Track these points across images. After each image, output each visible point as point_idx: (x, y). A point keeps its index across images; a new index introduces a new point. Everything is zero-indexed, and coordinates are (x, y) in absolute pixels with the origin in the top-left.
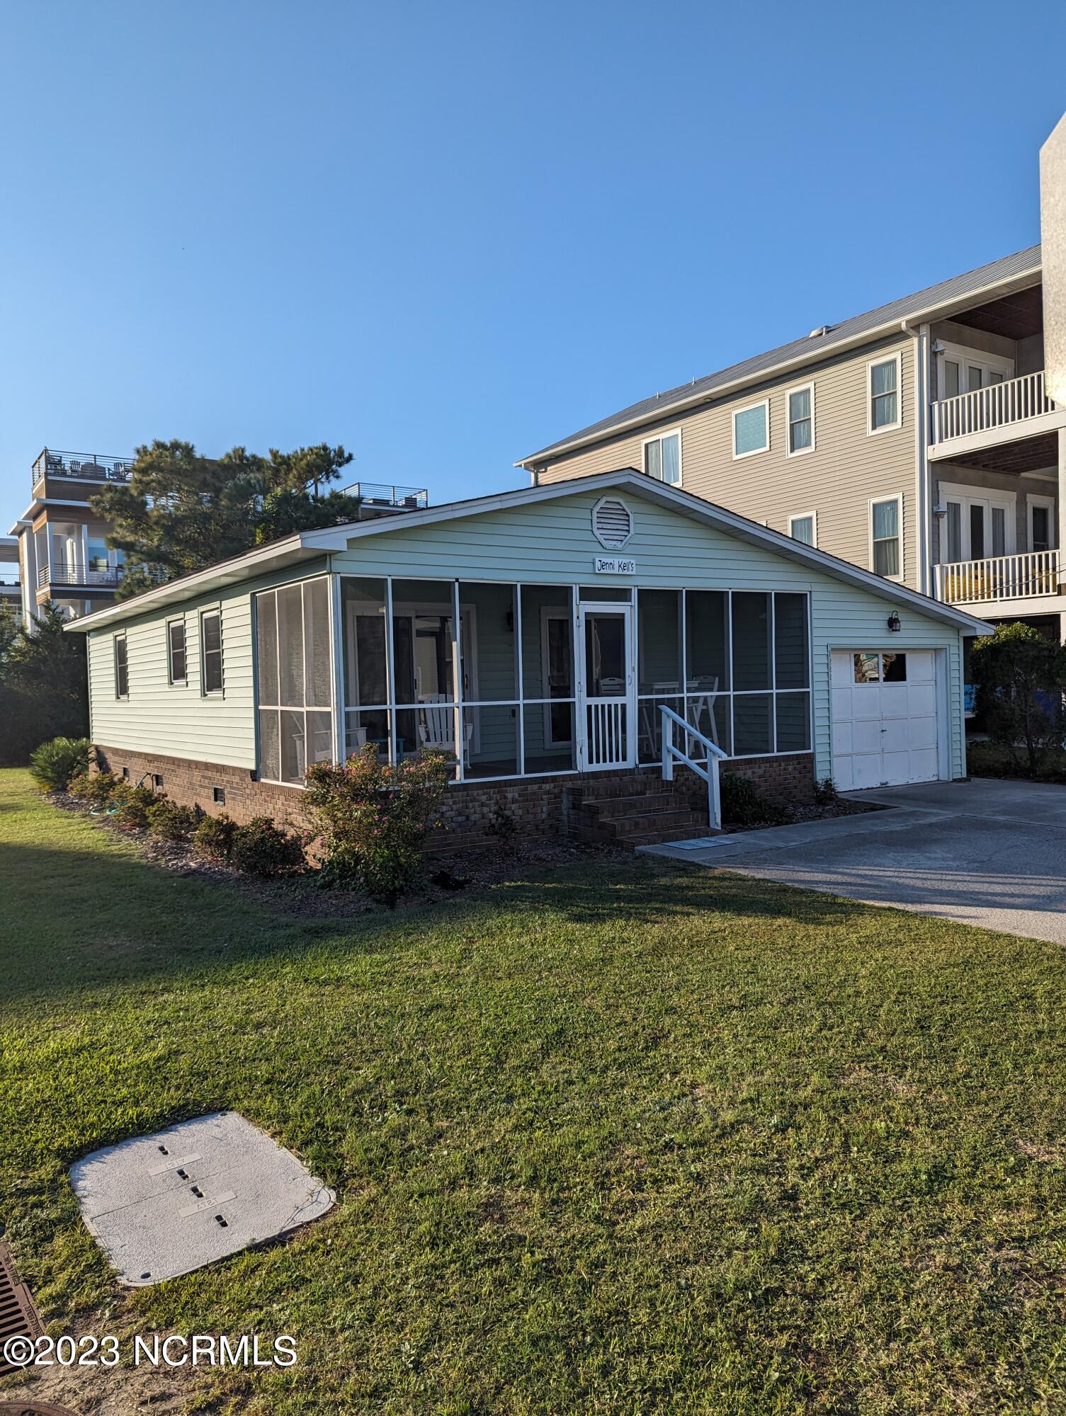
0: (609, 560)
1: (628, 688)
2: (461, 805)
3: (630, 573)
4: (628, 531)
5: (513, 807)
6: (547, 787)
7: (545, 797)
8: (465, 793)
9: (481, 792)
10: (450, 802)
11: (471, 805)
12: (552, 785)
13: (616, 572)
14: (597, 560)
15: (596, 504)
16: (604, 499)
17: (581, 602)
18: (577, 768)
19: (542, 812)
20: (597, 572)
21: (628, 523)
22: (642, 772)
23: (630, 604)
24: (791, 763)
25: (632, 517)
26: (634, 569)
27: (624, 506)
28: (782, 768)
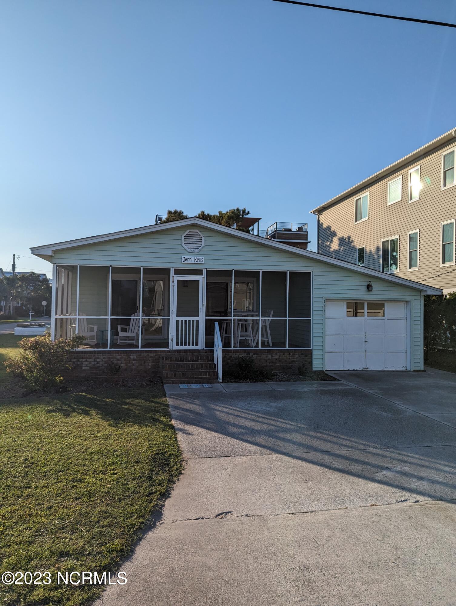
0: (189, 257)
1: (200, 314)
2: (107, 359)
3: (201, 263)
4: (202, 244)
5: (134, 362)
6: (152, 355)
7: (150, 359)
8: (109, 354)
9: (117, 354)
10: (102, 357)
11: (112, 360)
12: (154, 354)
13: (193, 262)
14: (183, 257)
15: (184, 233)
16: (189, 231)
17: (175, 275)
18: (170, 348)
19: (148, 365)
20: (183, 262)
21: (201, 241)
22: (205, 352)
23: (202, 276)
24: (297, 354)
25: (203, 238)
26: (203, 261)
27: (200, 233)
28: (291, 355)
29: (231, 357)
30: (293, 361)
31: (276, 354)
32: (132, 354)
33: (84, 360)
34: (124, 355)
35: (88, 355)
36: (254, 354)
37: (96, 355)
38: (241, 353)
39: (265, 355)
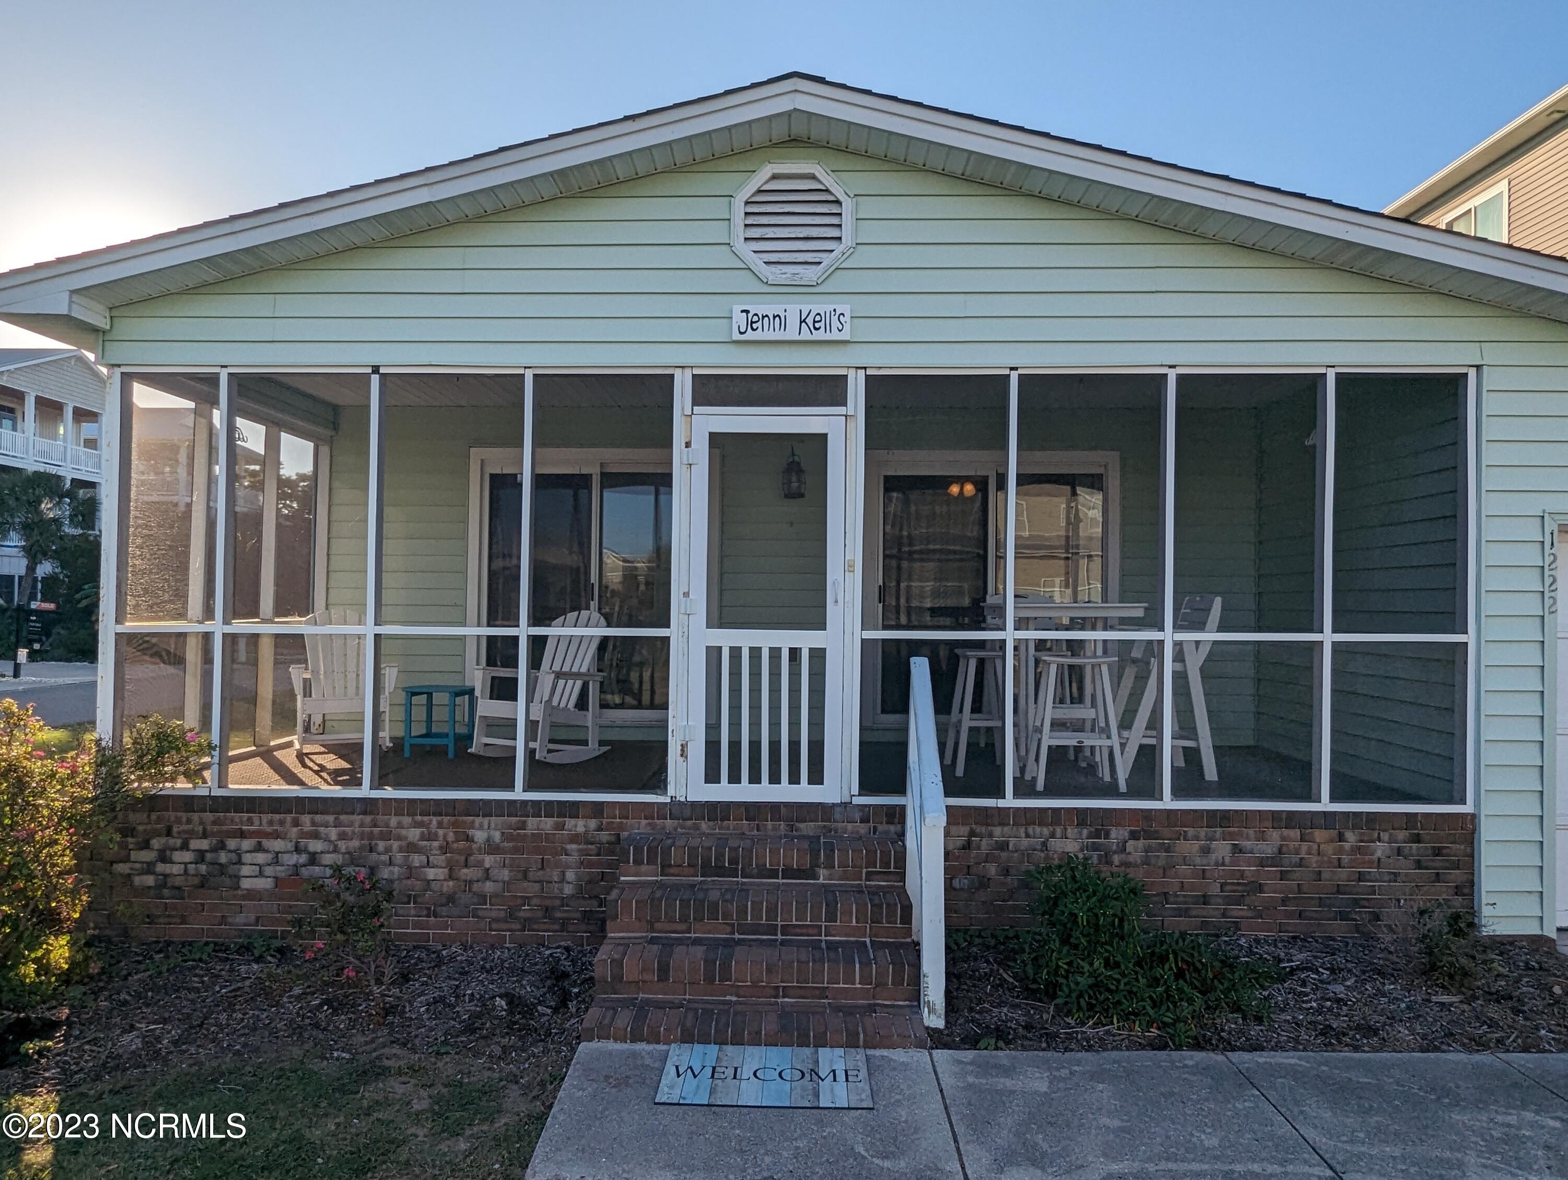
0: (770, 310)
1: (832, 612)
2: (355, 843)
3: (835, 336)
4: (840, 239)
5: (489, 860)
6: (579, 825)
7: (572, 847)
8: (368, 819)
9: (407, 820)
10: (333, 833)
11: (381, 845)
12: (593, 823)
13: (792, 334)
14: (737, 309)
15: (740, 186)
16: (768, 170)
17: (697, 409)
18: (671, 791)
19: (563, 880)
20: (736, 336)
21: (835, 220)
22: (857, 816)
23: (841, 410)
24: (1385, 836)
25: (847, 205)
26: (847, 327)
27: (828, 181)
28: (1347, 846)
29: (1003, 846)
30: (1361, 877)
31: (1262, 837)
32: (478, 820)
33: (247, 844)
34: (440, 825)
35: (265, 818)
36: (1134, 836)
37: (306, 819)
38: (1059, 831)
39: (1197, 838)
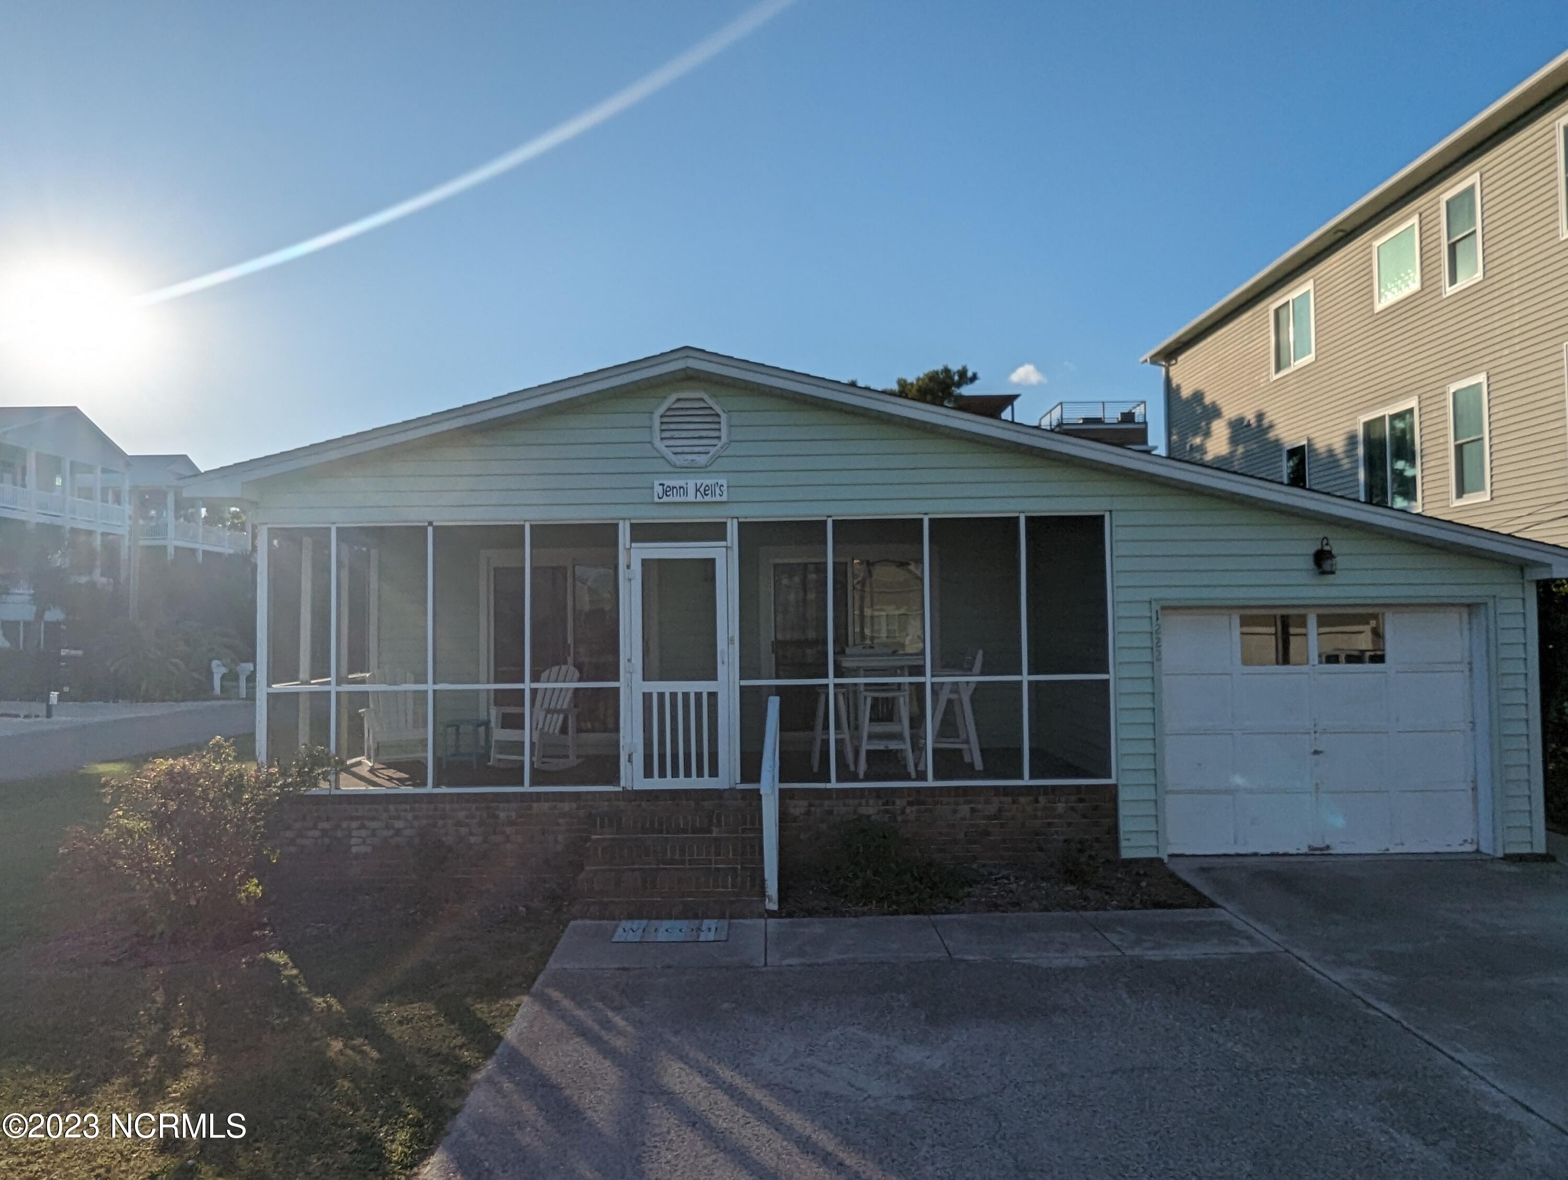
0: (677, 483)
1: (721, 669)
2: (425, 822)
3: (718, 499)
4: (719, 438)
5: (508, 830)
6: (566, 806)
7: (561, 821)
8: (432, 806)
9: (457, 806)
10: (410, 816)
11: (440, 823)
12: (574, 805)
13: (691, 498)
14: (656, 483)
15: (659, 405)
16: (674, 397)
17: (634, 545)
18: (623, 783)
19: (556, 841)
20: (656, 500)
21: (716, 426)
22: (739, 796)
23: (723, 543)
24: (1063, 799)
25: (724, 418)
26: (725, 493)
27: (711, 402)
28: (1039, 806)
29: (830, 812)
30: (1049, 825)
31: (987, 802)
32: (501, 805)
33: (354, 824)
34: (477, 809)
35: (367, 807)
36: (910, 804)
37: (392, 807)
38: (864, 802)
39: (948, 804)
